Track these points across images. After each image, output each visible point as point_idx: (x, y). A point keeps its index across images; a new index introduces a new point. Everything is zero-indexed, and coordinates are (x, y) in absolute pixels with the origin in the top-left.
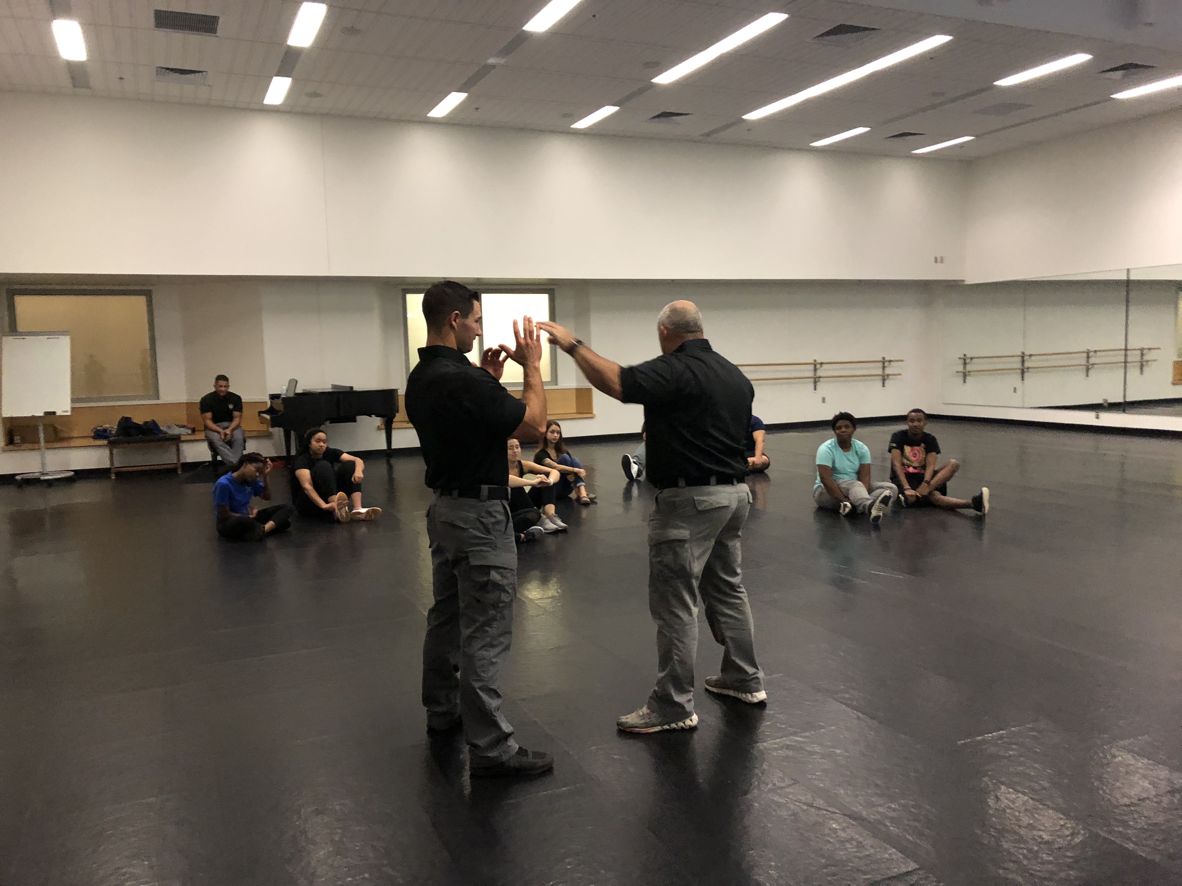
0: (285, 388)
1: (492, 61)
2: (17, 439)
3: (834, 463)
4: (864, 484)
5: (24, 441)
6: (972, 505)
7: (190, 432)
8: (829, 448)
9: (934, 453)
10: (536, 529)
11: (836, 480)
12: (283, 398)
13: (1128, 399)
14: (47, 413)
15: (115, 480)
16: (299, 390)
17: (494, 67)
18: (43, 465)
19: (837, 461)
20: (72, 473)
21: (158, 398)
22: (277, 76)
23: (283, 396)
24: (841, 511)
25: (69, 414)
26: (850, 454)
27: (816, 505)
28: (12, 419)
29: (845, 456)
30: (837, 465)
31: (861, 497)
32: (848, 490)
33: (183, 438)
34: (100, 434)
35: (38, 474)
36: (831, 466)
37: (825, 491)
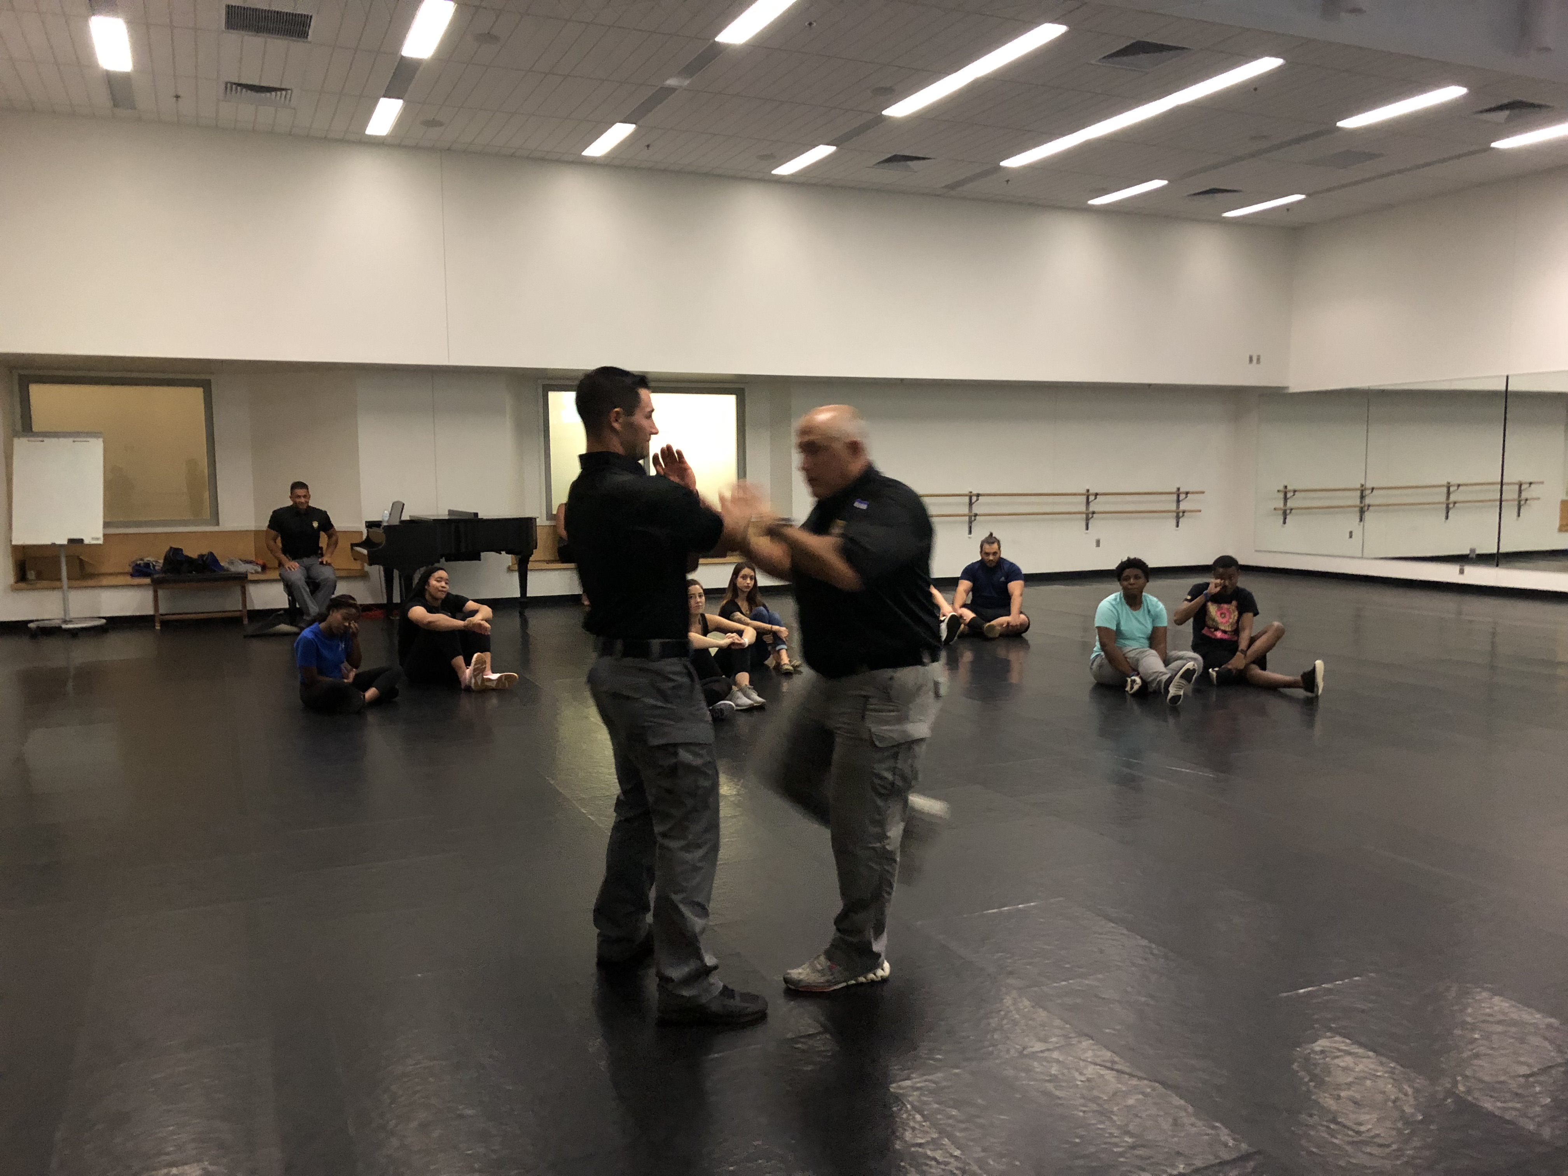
0: (387, 513)
1: (671, 82)
2: (31, 575)
3: (1118, 625)
4: (1158, 653)
5: (40, 576)
6: (1301, 685)
7: (259, 569)
8: (1112, 605)
9: (1251, 614)
10: (725, 704)
11: (1120, 648)
12: (385, 526)
13: (1503, 550)
14: (71, 541)
15: (161, 630)
16: (405, 517)
17: (672, 90)
18: (66, 611)
19: (1122, 623)
20: (104, 621)
21: (218, 524)
22: (384, 96)
23: (385, 524)
24: (1128, 689)
25: (101, 542)
26: (1140, 614)
27: (1093, 681)
28: (24, 547)
29: (1134, 616)
30: (1123, 628)
31: (1155, 671)
32: (1138, 660)
33: (250, 577)
34: (141, 570)
35: (58, 622)
36: (1114, 628)
37: (1106, 661)
